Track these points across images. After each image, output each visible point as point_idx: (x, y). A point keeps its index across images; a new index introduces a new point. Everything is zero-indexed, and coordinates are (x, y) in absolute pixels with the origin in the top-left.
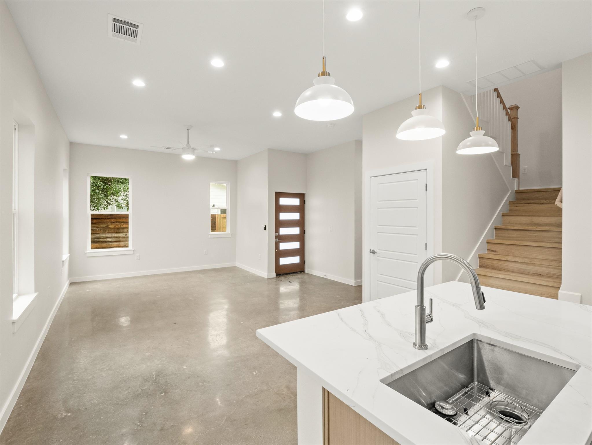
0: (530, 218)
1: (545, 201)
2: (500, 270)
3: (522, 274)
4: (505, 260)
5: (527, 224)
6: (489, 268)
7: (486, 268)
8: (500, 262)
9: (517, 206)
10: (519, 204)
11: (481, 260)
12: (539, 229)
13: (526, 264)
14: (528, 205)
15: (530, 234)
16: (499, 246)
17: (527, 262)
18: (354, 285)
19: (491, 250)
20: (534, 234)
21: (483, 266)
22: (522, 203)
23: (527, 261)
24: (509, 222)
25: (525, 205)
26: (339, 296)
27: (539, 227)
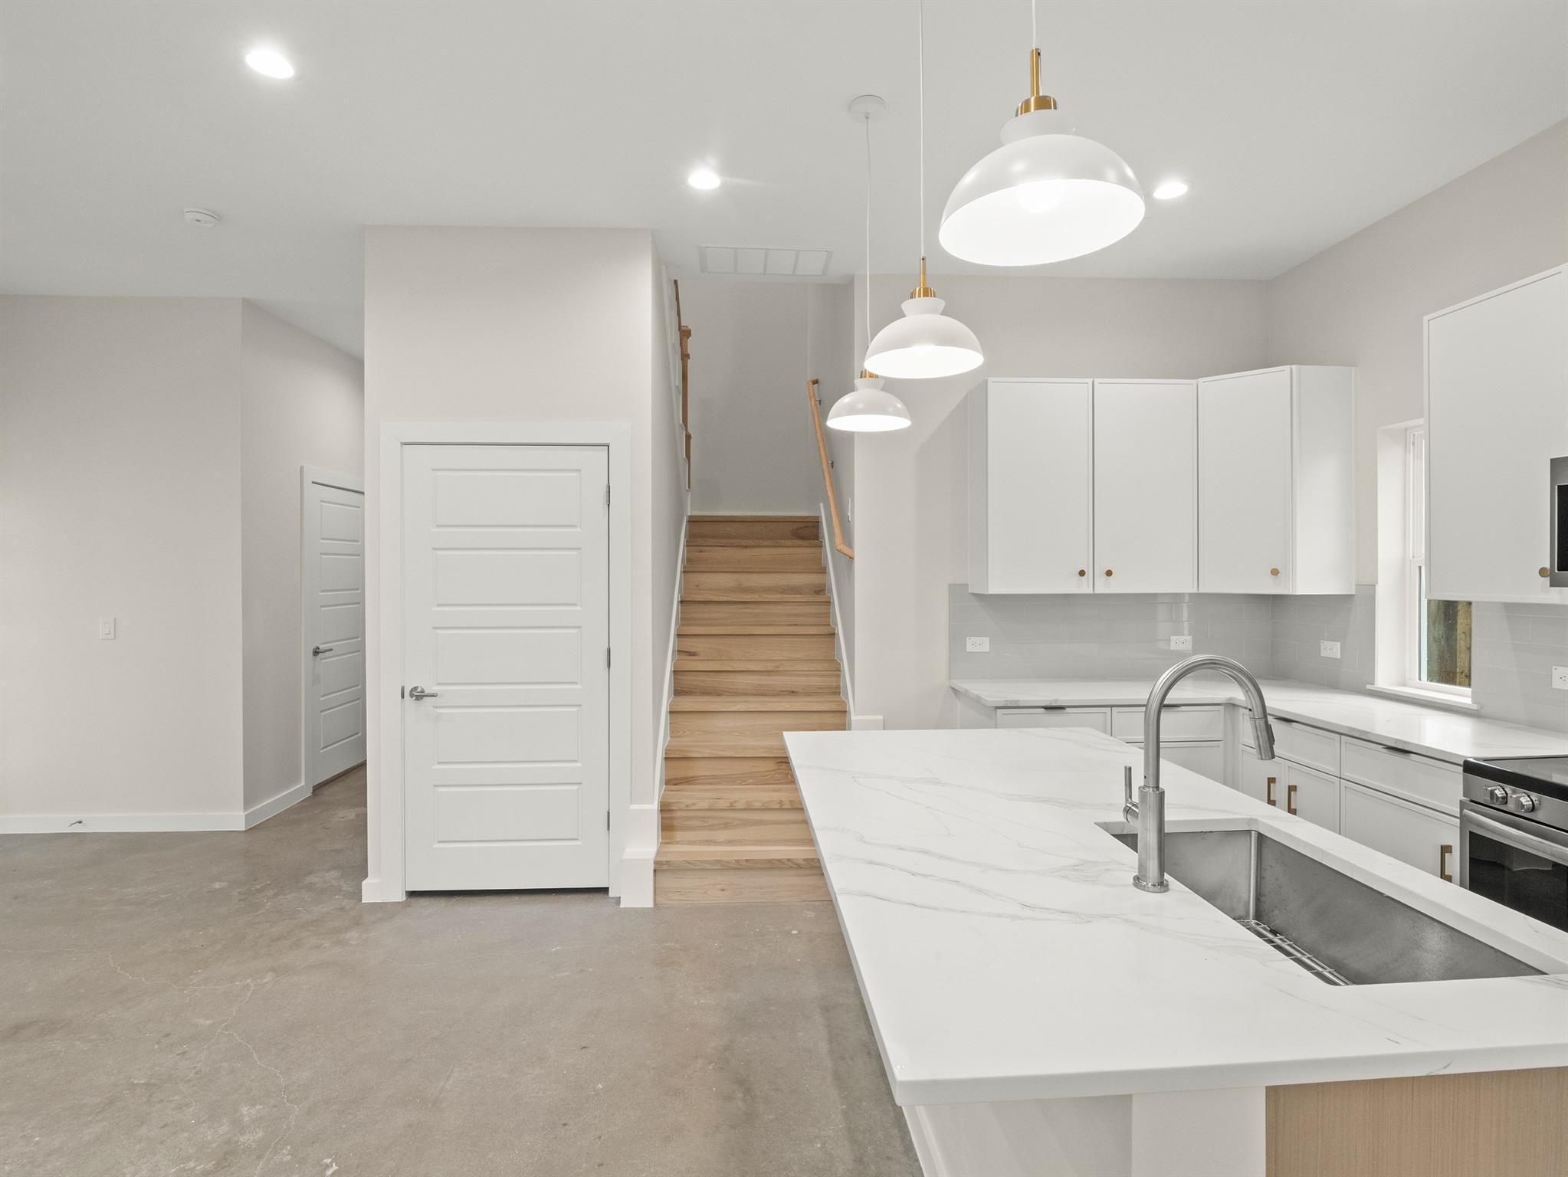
0: (736, 576)
1: (751, 543)
2: (719, 695)
3: (762, 695)
4: (730, 669)
5: (732, 590)
6: (696, 693)
7: (690, 695)
8: (722, 678)
9: (701, 552)
10: (707, 546)
11: (679, 677)
12: (766, 598)
13: (769, 672)
14: (721, 548)
15: (747, 610)
16: (702, 640)
17: (771, 669)
18: (244, 829)
19: (686, 652)
20: (755, 611)
21: (684, 691)
22: (712, 544)
23: (770, 666)
24: (697, 586)
25: (718, 548)
26: (225, 884)
27: (765, 596)
